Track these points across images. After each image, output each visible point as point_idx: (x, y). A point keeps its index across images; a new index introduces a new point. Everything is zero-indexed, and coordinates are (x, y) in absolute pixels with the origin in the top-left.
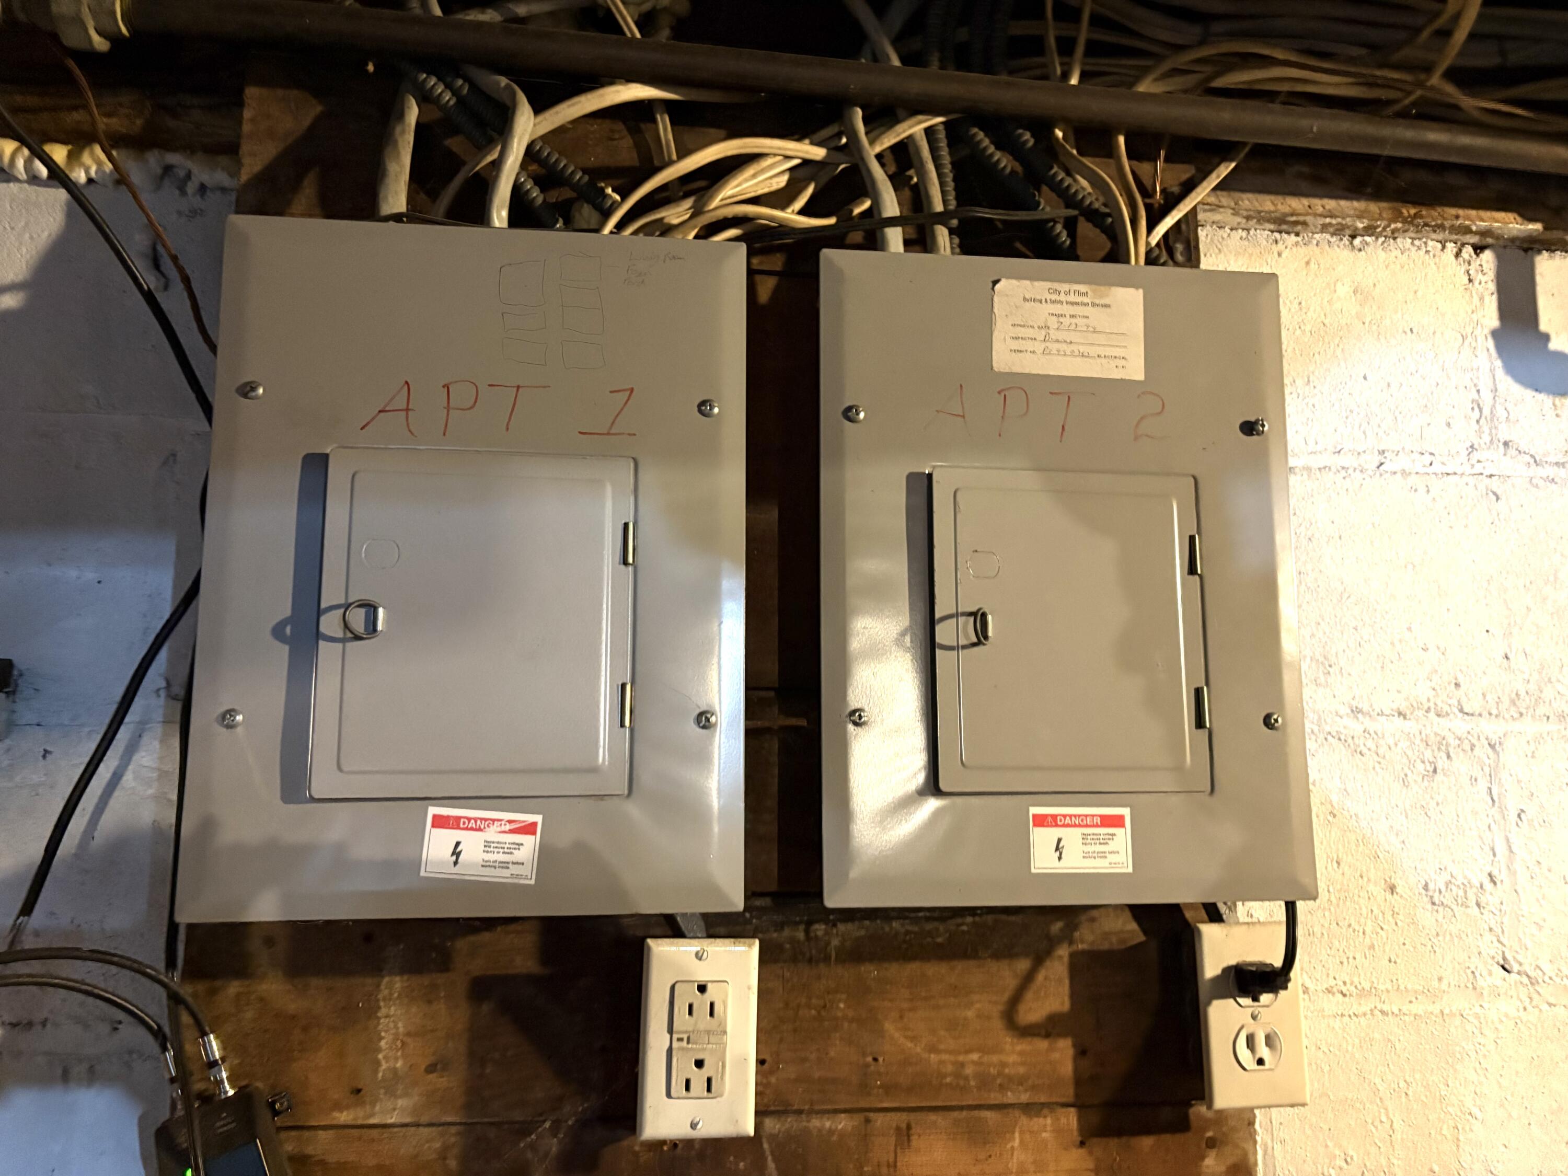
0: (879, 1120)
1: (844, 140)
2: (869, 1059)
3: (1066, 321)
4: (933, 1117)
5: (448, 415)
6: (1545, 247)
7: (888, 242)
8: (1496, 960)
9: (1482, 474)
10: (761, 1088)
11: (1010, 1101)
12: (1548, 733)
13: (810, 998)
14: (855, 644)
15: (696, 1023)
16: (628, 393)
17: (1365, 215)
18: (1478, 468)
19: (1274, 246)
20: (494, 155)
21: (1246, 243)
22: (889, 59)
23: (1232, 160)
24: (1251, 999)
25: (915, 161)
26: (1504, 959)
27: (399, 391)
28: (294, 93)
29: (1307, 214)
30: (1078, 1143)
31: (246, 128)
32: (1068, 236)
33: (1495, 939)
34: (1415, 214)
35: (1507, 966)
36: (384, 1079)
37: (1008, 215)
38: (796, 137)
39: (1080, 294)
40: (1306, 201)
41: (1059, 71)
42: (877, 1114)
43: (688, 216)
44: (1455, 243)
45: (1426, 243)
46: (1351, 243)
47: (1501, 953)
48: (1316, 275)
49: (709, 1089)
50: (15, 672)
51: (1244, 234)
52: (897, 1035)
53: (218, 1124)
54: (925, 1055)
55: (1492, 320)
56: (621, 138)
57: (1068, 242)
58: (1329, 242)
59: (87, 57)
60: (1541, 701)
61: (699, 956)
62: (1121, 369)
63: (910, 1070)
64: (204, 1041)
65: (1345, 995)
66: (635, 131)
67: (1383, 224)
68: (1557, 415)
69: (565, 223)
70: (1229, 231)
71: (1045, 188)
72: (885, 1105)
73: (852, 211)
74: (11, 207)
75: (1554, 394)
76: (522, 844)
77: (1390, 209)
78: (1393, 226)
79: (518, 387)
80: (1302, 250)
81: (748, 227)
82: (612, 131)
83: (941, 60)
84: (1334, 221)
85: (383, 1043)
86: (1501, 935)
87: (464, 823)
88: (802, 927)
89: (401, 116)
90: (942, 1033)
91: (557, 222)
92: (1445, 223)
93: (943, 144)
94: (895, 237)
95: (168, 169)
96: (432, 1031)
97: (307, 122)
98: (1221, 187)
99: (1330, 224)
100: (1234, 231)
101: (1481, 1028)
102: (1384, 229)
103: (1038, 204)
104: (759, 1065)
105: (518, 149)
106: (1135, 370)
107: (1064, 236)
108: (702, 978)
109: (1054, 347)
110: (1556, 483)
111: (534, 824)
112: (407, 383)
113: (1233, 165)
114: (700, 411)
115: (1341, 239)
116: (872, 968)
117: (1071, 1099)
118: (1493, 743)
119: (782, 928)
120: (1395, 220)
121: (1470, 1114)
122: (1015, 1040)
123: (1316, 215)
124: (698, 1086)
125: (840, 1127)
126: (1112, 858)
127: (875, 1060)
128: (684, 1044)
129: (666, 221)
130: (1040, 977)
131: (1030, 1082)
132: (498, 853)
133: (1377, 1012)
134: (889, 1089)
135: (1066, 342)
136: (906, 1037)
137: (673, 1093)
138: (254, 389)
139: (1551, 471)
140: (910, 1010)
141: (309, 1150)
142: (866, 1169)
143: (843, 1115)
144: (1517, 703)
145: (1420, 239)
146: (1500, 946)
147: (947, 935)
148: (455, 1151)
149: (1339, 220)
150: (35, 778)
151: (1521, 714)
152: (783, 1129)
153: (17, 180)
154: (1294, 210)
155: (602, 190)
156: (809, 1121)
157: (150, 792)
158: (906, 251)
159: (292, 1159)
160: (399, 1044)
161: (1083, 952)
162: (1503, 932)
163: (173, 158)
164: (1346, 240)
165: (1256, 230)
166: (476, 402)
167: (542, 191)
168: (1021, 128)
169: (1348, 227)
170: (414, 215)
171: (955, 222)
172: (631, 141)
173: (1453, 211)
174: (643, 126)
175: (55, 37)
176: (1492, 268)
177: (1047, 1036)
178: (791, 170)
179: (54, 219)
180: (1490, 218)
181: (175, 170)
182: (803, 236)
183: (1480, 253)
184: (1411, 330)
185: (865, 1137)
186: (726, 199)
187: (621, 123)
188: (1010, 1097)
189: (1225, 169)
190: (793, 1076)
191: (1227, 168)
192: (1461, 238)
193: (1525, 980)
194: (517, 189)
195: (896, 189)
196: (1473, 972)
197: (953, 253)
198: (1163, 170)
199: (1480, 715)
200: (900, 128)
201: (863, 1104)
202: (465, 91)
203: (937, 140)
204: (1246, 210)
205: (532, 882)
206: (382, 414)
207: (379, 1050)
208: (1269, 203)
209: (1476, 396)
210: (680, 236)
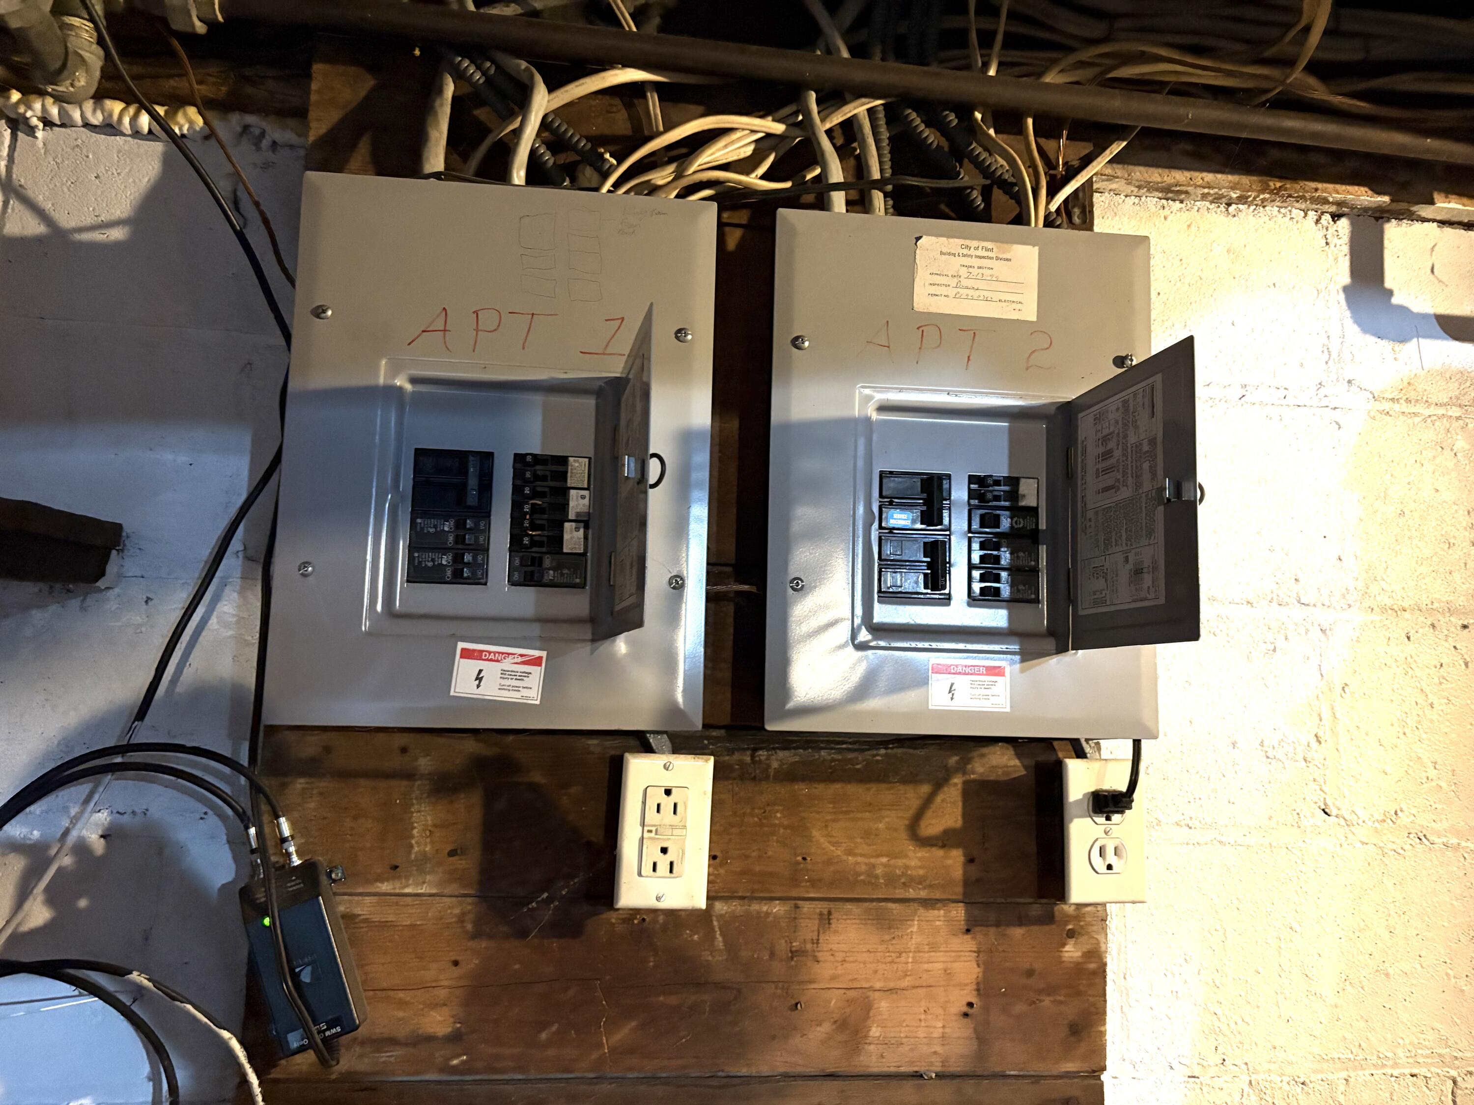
0: (806, 906)
1: (800, 118)
2: (799, 858)
3: (975, 271)
4: (849, 906)
5: (477, 335)
6: (1394, 216)
7: (833, 204)
8: (1318, 805)
9: (1327, 406)
10: (712, 878)
11: (911, 896)
12: (1372, 622)
13: (753, 809)
14: (796, 527)
15: (662, 819)
16: (620, 321)
17: (1238, 186)
18: (1325, 402)
19: (1161, 211)
20: (515, 125)
21: (1138, 208)
22: (838, 50)
23: (1124, 140)
24: (1104, 819)
25: (859, 136)
26: (1325, 804)
27: (438, 316)
28: (352, 70)
29: (1189, 185)
30: (964, 930)
31: (314, 97)
32: (983, 201)
33: (1318, 788)
34: (1280, 187)
35: (1326, 810)
36: (416, 860)
37: (932, 183)
38: (761, 113)
39: (987, 250)
40: (1188, 174)
41: (980, 64)
42: (804, 902)
43: (671, 178)
44: (1316, 211)
45: (1290, 211)
46: (1227, 210)
47: (1322, 800)
48: (1196, 236)
49: (671, 871)
50: (124, 534)
51: (1137, 200)
52: (822, 840)
53: (289, 885)
54: (845, 857)
55: (1344, 277)
56: (618, 111)
57: (982, 206)
58: (1208, 209)
59: (189, 39)
60: (1367, 596)
61: (666, 768)
62: (1017, 311)
63: (832, 868)
64: (278, 822)
65: (1190, 828)
66: (629, 106)
67: (1253, 194)
68: (1395, 359)
69: (571, 182)
70: (1124, 198)
71: (966, 161)
72: (812, 895)
73: (805, 177)
74: (118, 156)
75: (1394, 341)
76: (530, 673)
77: (1260, 181)
78: (1262, 196)
79: (533, 314)
80: (1185, 216)
81: (720, 188)
82: (611, 105)
83: (884, 52)
84: (1212, 192)
85: (415, 832)
86: (1323, 784)
87: (486, 655)
88: (749, 753)
89: (440, 91)
90: (859, 840)
91: (564, 181)
92: (1307, 195)
93: (882, 122)
94: (839, 199)
95: (246, 128)
96: (454, 824)
97: (363, 93)
98: (1116, 160)
99: (1208, 193)
100: (1128, 198)
101: (1303, 859)
102: (1255, 198)
103: (959, 173)
104: (711, 860)
105: (535, 121)
106: (1030, 313)
107: (979, 201)
108: (668, 784)
109: (964, 292)
110: (1391, 416)
111: (540, 658)
112: (444, 309)
113: (1125, 143)
114: (677, 338)
115: (1219, 207)
116: (804, 787)
117: (960, 897)
118: (1324, 629)
119: (733, 753)
120: (1263, 191)
121: (1291, 928)
122: (917, 849)
123: (1196, 186)
124: (663, 868)
125: (774, 911)
126: (993, 700)
127: (804, 859)
128: (653, 835)
129: (653, 182)
130: (939, 798)
131: (928, 882)
132: (512, 679)
133: (1215, 842)
134: (814, 883)
135: (973, 288)
136: (829, 842)
137: (643, 873)
138: (324, 311)
139: (1387, 406)
140: (834, 821)
141: (357, 911)
142: (794, 944)
143: (777, 902)
144: (1347, 596)
145: (1286, 207)
146: (1321, 793)
147: (864, 763)
148: (470, 917)
149: (1216, 190)
150: (139, 620)
151: (1350, 606)
152: (730, 910)
153: (122, 134)
154: (1178, 182)
155: (602, 155)
156: (749, 906)
157: (231, 633)
158: (847, 211)
159: (345, 916)
160: (428, 833)
161: (974, 781)
162: (1325, 783)
163: (250, 119)
164: (1222, 207)
165: (1146, 197)
166: (499, 325)
167: (554, 154)
168: (946, 110)
169: (1225, 197)
170: (449, 174)
171: (889, 188)
172: (626, 115)
173: (1313, 185)
174: (636, 101)
175: (164, 21)
176: (1347, 234)
177: (943, 846)
178: (756, 141)
179: (153, 168)
180: (1344, 191)
181: (252, 129)
182: (764, 197)
183: (1338, 220)
184: (1274, 284)
185: (793, 920)
186: (702, 165)
187: (618, 99)
188: (911, 893)
189: (1117, 147)
190: (738, 869)
191: (1119, 146)
192: (1321, 207)
193: (1342, 822)
194: (533, 153)
195: (841, 160)
196: (1298, 814)
197: (886, 213)
198: (1065, 146)
199: (1315, 605)
200: (846, 108)
201: (794, 893)
202: (492, 71)
203: (877, 119)
204: (1137, 180)
205: (538, 702)
206: (424, 333)
207: (413, 837)
208: (1157, 175)
209: (1326, 341)
210: (664, 196)
